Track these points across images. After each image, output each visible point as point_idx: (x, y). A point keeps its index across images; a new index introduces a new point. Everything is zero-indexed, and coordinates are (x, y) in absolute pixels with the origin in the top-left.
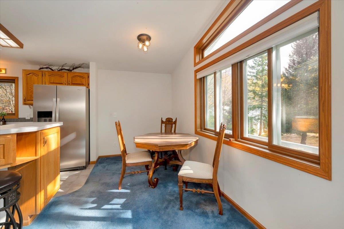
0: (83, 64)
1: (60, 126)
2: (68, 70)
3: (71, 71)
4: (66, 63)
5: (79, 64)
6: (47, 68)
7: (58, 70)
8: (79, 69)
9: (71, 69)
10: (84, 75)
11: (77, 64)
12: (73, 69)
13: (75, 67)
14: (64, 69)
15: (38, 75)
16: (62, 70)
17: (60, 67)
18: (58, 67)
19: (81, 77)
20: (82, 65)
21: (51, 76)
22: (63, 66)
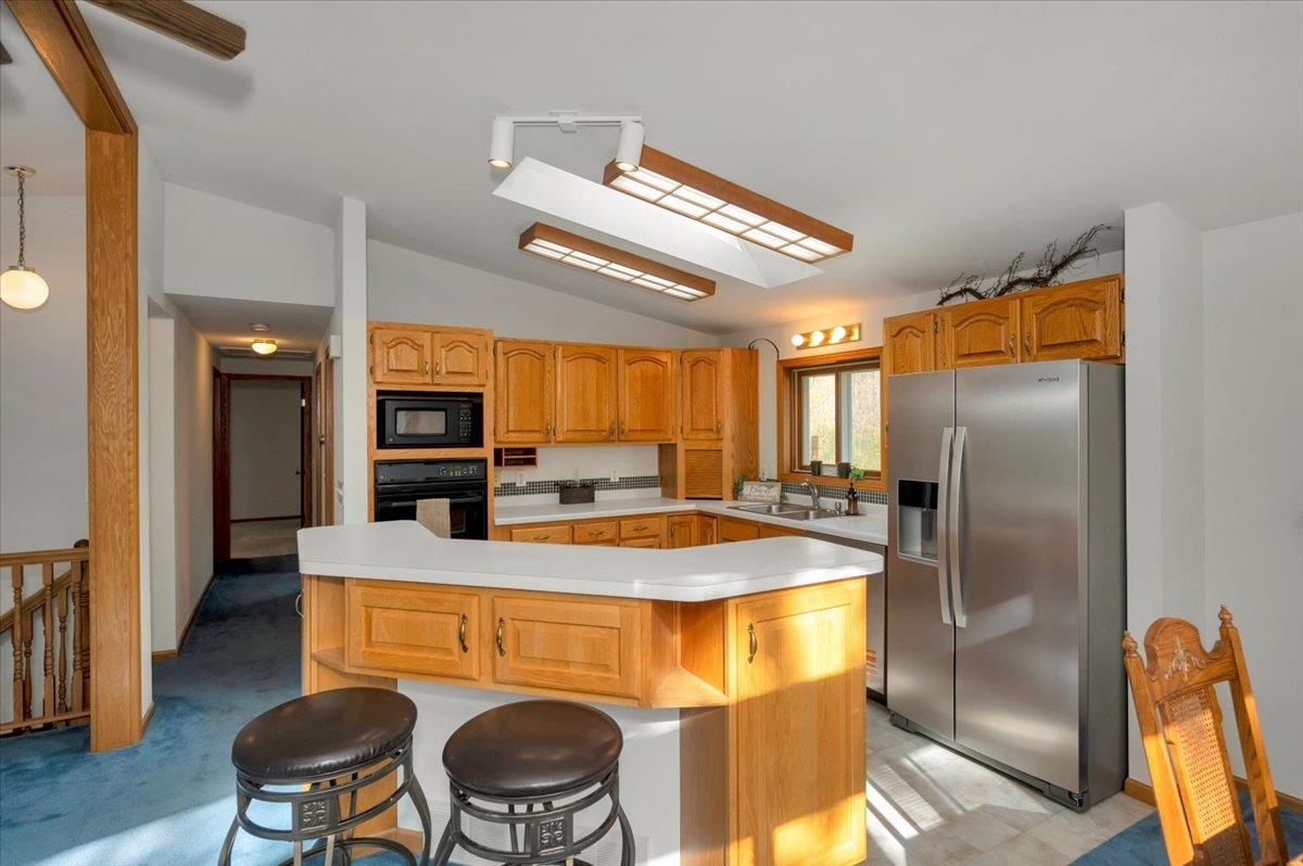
0: (1095, 230)
1: (868, 576)
2: (1033, 281)
3: (1046, 280)
4: (1022, 254)
5: (1079, 235)
6: (961, 293)
7: (999, 290)
8: (1077, 263)
9: (1045, 274)
10: (1097, 292)
11: (1066, 240)
12: (1055, 272)
13: (1057, 259)
14: (1020, 281)
15: (924, 332)
16: (1011, 285)
17: (1005, 278)
18: (997, 279)
19: (1081, 306)
20: (1089, 238)
21: (964, 325)
22: (1010, 270)
